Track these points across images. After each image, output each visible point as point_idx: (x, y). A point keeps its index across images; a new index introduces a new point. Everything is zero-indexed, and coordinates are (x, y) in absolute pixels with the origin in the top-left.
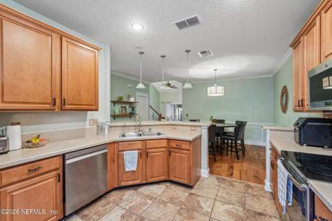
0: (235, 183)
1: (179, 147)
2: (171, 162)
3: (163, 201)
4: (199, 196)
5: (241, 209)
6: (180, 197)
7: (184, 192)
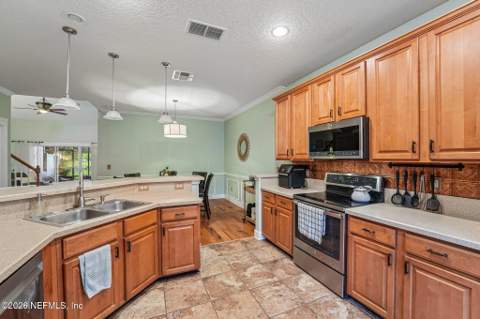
0: (232, 245)
1: (179, 217)
2: (165, 246)
3: (181, 311)
4: (215, 276)
5: (260, 266)
6: (197, 291)
7: (194, 281)
